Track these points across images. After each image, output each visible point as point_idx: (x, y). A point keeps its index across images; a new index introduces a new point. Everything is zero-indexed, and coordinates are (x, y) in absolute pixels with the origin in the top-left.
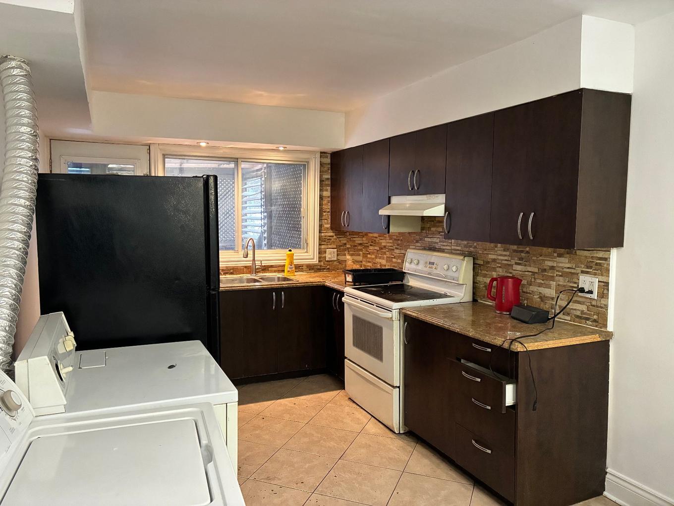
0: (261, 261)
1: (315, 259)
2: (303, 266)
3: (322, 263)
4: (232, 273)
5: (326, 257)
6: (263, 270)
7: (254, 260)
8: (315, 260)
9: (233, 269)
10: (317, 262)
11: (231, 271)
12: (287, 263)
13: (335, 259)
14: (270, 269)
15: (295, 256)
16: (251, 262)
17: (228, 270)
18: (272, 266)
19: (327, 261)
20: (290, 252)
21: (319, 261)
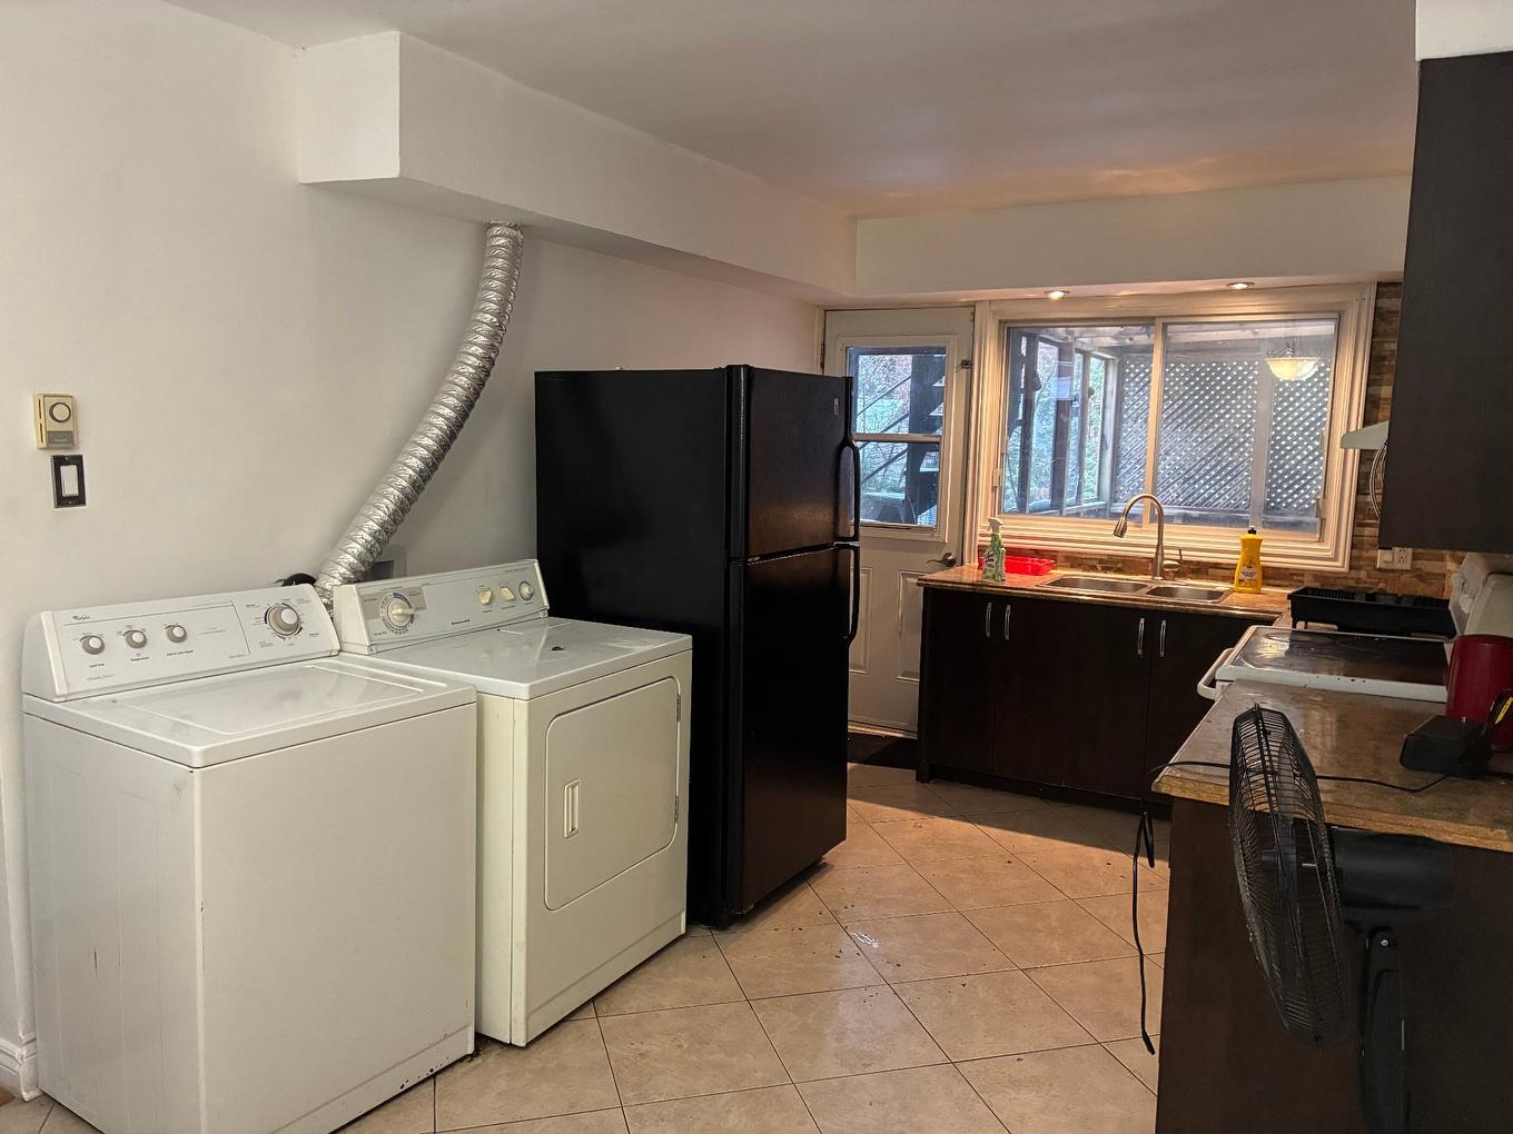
0: (1180, 550)
1: (1341, 558)
2: (1302, 575)
3: (1363, 574)
4: (1119, 571)
5: (1376, 558)
6: (1193, 571)
7: (1160, 546)
8: (1339, 564)
9: (1123, 561)
10: (1345, 569)
11: (1120, 565)
12: (1237, 559)
13: (1407, 566)
14: (1211, 571)
15: (1265, 546)
16: (1154, 550)
17: (1113, 562)
18: (1217, 566)
19: (1380, 570)
20: (1251, 536)
21: (1351, 568)
